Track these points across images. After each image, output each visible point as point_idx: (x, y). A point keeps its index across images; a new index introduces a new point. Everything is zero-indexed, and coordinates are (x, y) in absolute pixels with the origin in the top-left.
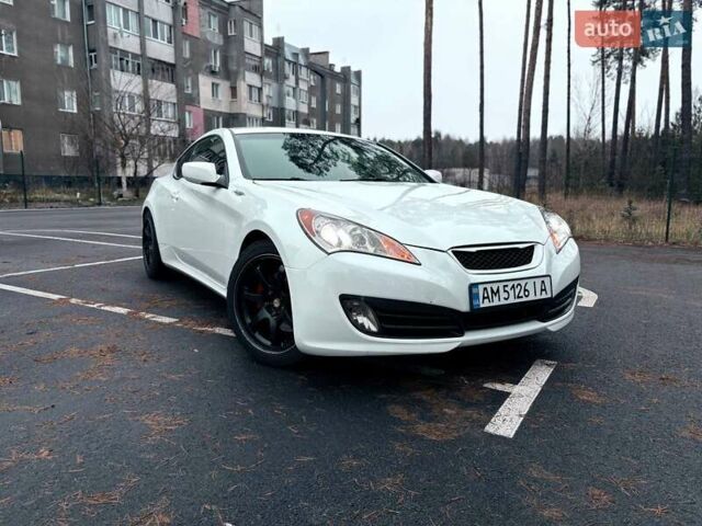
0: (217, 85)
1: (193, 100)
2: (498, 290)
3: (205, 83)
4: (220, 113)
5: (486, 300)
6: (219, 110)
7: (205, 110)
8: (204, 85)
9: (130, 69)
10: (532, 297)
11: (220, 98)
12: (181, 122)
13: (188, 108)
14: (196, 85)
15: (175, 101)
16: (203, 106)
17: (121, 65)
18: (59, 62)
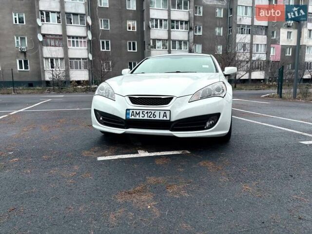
0: (290, 32)
1: (276, 42)
2: (139, 113)
3: (283, 32)
4: (291, 46)
5: (133, 116)
6: (290, 45)
7: (282, 45)
8: (283, 33)
9: (246, 32)
10: (157, 118)
11: (291, 39)
12: (268, 53)
13: (272, 45)
14: (278, 34)
15: (266, 43)
16: (281, 43)
17: (242, 31)
18: (217, 34)
